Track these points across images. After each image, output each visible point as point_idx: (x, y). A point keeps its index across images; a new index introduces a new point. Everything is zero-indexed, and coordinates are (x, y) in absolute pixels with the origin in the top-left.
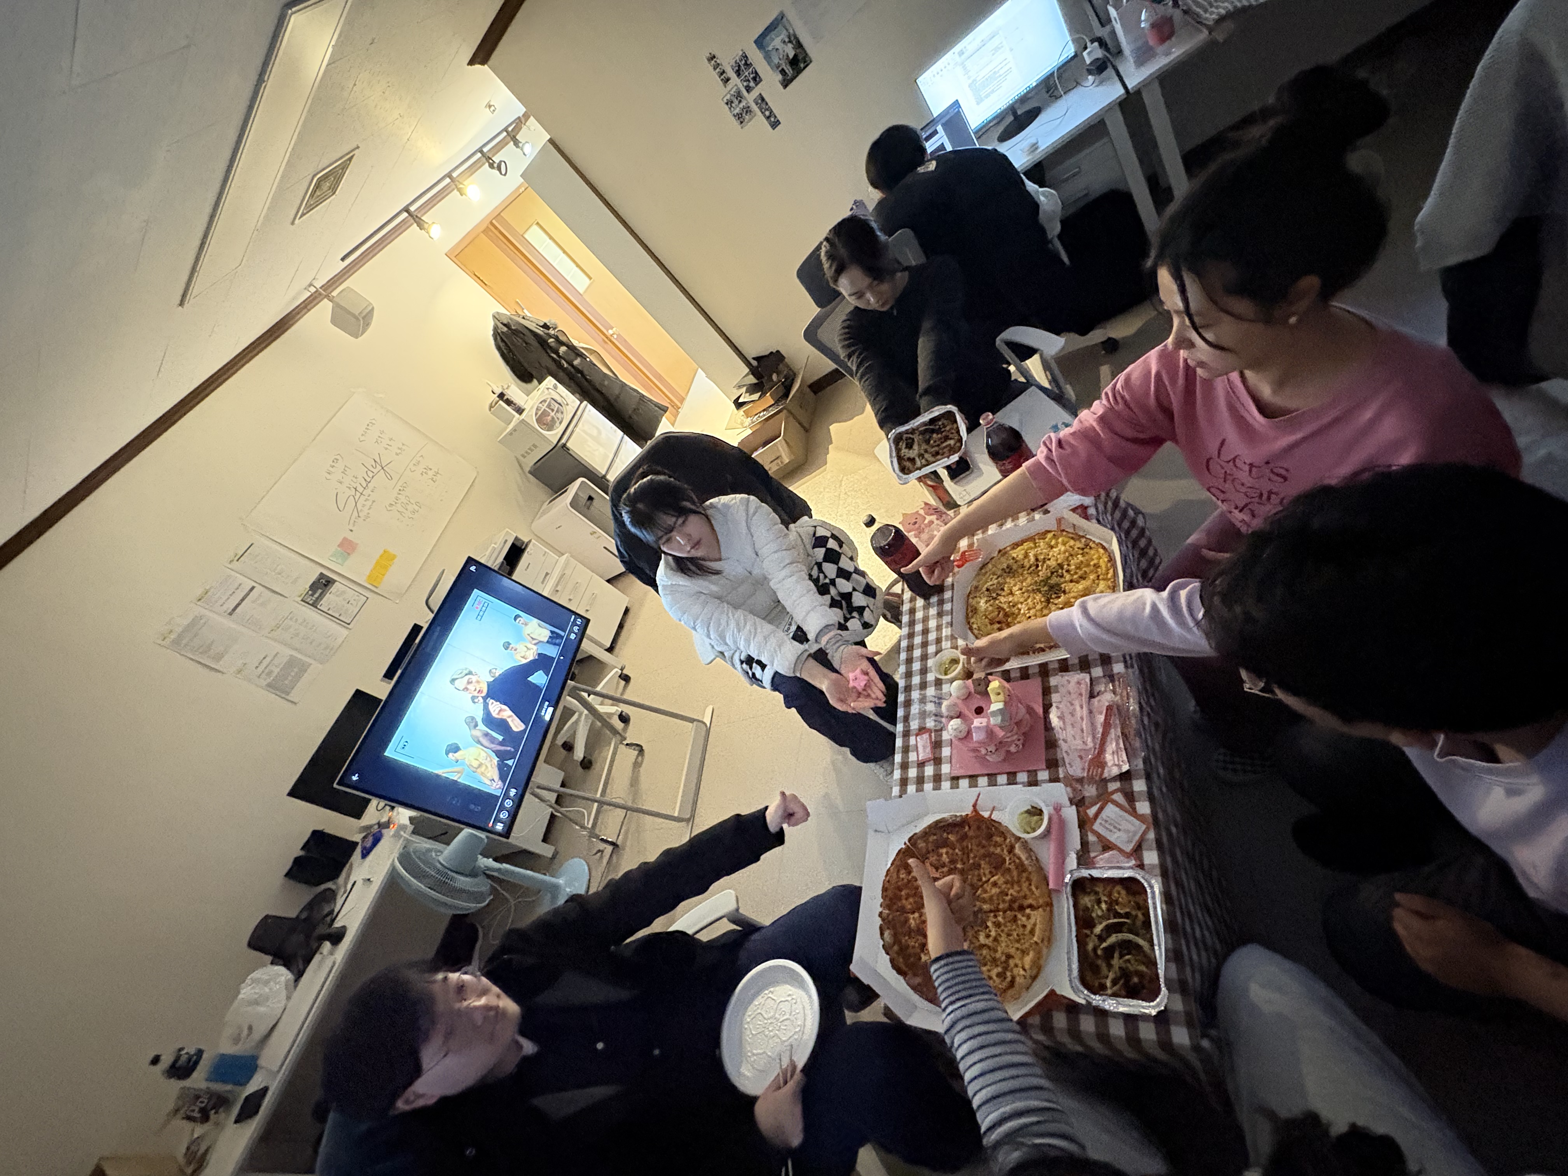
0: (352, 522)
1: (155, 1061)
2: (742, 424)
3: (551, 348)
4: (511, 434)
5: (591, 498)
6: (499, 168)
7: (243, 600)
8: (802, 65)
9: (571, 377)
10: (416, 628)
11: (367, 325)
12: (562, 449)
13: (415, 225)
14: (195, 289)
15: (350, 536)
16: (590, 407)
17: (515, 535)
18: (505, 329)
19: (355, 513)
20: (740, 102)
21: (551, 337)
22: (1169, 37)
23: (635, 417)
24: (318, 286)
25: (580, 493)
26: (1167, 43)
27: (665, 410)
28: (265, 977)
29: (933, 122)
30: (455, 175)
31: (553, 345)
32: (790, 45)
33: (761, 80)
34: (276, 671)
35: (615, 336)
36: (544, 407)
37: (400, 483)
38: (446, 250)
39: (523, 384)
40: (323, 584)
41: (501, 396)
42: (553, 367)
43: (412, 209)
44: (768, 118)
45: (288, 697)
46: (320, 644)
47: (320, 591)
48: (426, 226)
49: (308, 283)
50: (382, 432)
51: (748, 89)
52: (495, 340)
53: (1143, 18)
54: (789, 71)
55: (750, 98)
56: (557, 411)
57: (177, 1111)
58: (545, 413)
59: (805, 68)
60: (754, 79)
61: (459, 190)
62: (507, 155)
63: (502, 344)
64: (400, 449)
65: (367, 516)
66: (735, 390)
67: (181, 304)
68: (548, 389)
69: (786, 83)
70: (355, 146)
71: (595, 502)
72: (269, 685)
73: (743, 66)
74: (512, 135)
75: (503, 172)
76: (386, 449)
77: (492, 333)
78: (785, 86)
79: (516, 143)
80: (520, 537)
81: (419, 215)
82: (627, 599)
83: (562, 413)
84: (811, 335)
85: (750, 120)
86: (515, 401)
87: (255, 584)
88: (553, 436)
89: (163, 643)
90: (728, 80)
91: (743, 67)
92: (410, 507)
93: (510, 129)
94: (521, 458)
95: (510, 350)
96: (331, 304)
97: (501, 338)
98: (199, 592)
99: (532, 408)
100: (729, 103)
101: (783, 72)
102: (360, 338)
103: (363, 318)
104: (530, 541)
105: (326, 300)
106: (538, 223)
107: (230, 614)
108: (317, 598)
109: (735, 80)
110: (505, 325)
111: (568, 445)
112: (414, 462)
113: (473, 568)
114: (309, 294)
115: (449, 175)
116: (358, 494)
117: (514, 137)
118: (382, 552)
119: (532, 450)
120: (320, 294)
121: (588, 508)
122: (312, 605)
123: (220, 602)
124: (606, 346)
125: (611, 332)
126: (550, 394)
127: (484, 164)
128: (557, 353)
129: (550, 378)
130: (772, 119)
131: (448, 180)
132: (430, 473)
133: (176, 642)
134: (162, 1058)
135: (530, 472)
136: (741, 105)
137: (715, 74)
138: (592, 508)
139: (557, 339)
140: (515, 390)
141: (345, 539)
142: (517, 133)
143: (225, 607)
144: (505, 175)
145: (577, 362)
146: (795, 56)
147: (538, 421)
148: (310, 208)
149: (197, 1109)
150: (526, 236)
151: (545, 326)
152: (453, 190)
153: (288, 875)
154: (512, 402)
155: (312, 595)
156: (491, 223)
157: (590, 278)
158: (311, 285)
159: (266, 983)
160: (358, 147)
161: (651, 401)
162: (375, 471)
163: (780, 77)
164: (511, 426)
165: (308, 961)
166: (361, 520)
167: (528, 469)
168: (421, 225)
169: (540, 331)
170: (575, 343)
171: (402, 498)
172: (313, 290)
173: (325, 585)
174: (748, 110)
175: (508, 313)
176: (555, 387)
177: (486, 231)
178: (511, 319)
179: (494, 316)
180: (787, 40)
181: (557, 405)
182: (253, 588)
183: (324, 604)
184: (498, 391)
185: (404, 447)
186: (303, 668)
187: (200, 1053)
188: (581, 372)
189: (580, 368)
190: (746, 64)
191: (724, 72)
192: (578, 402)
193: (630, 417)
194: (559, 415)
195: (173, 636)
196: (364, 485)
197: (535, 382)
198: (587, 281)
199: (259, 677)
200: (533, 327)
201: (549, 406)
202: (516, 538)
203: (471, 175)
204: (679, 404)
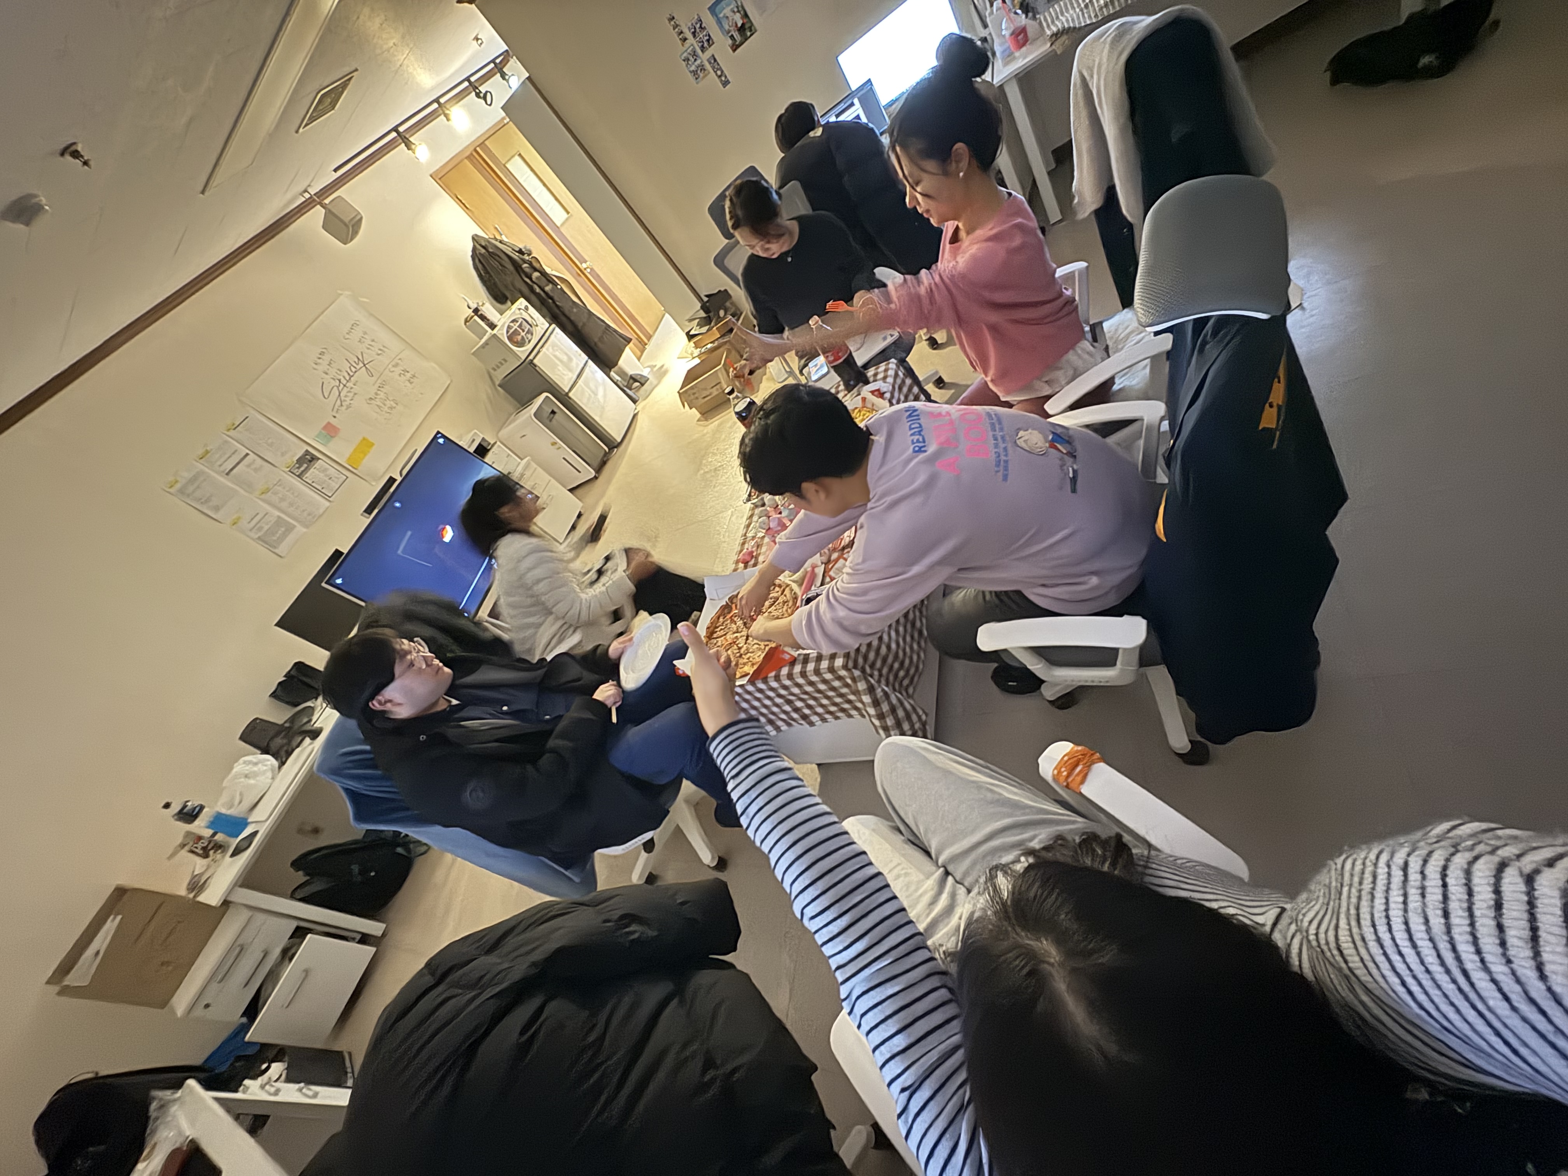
0: (335, 410)
1: (167, 806)
2: (692, 354)
3: (524, 272)
4: (483, 347)
5: (553, 412)
6: (485, 98)
7: (238, 464)
8: (749, 34)
9: (543, 302)
10: (392, 480)
11: (355, 233)
12: (529, 365)
13: (403, 145)
14: (216, 180)
15: (334, 422)
16: (558, 330)
17: (482, 436)
18: (483, 251)
19: (339, 402)
20: (695, 60)
21: (525, 261)
22: (1024, 45)
23: (600, 344)
24: (312, 193)
25: (544, 406)
26: (1024, 49)
27: (629, 341)
28: (255, 760)
29: (852, 95)
30: (442, 100)
31: (527, 270)
32: (738, 14)
33: (713, 43)
34: (266, 527)
35: (589, 270)
36: (515, 326)
37: (379, 381)
38: (431, 172)
39: (498, 305)
40: (308, 459)
41: (476, 311)
42: (525, 290)
43: (401, 129)
44: (720, 77)
45: (276, 551)
46: (304, 511)
47: (305, 465)
48: (413, 147)
49: (303, 189)
50: (365, 333)
51: (703, 49)
52: (473, 259)
53: (1003, 27)
54: (738, 37)
55: (705, 57)
56: (528, 332)
57: (183, 846)
58: (516, 332)
59: (751, 35)
60: (708, 41)
61: (446, 116)
62: (494, 85)
63: (480, 266)
64: (380, 350)
65: (348, 407)
66: (687, 323)
67: (203, 192)
68: (520, 309)
69: (735, 47)
70: (353, 68)
71: (556, 416)
72: (259, 538)
73: (698, 28)
74: (499, 67)
75: (489, 102)
76: (368, 349)
77: (471, 254)
78: (734, 51)
79: (503, 76)
80: (487, 438)
81: (407, 136)
82: (580, 504)
83: (532, 334)
84: (720, 261)
85: (704, 77)
86: (488, 317)
87: (248, 451)
88: (522, 352)
89: (171, 490)
90: (685, 39)
91: (698, 30)
92: (388, 403)
93: (498, 61)
94: (492, 371)
95: (487, 272)
96: (324, 211)
97: (480, 261)
98: (201, 452)
99: (503, 326)
100: (687, 60)
101: (732, 37)
102: (348, 245)
103: (353, 226)
104: (495, 443)
105: (318, 207)
106: (520, 155)
107: (227, 474)
108: (303, 472)
109: (691, 39)
110: (483, 247)
111: (535, 361)
112: (393, 363)
113: (441, 441)
114: (304, 199)
115: (437, 100)
116: (342, 386)
117: (501, 69)
118: (361, 438)
119: (502, 364)
120: (314, 200)
121: (551, 421)
122: (298, 476)
123: (219, 463)
124: (579, 278)
125: (584, 265)
126: (521, 314)
127: (471, 93)
128: (531, 279)
129: (522, 300)
130: (723, 78)
131: (435, 105)
132: (408, 375)
133: (182, 491)
134: (172, 805)
135: (500, 386)
136: (696, 63)
137: (674, 33)
138: (554, 420)
139: (530, 264)
140: (489, 310)
141: (329, 423)
142: (504, 66)
143: (222, 469)
144: (490, 105)
145: (548, 288)
146: (743, 24)
147: (510, 338)
148: (312, 119)
149: (200, 848)
150: (508, 166)
151: (521, 252)
152: (440, 115)
153: (274, 695)
154: (485, 318)
155: (298, 468)
156: (475, 150)
157: (568, 213)
158: (306, 191)
159: (256, 764)
160: (356, 70)
161: (615, 331)
162: (358, 367)
163: (730, 42)
164: (483, 340)
165: (289, 754)
166: (344, 408)
167: (497, 383)
168: (408, 146)
169: (516, 256)
170: (548, 270)
171: (382, 395)
172: (307, 196)
173: (310, 461)
174: (702, 68)
175: (487, 237)
176: (526, 308)
177: (470, 158)
178: (489, 242)
179: (473, 238)
180: (736, 10)
181: (528, 327)
182: (247, 454)
183: (308, 476)
184: (474, 306)
185: (385, 349)
186: (290, 528)
187: (202, 808)
188: (551, 298)
189: (551, 294)
190: (701, 27)
191: (682, 32)
192: (548, 325)
193: (596, 344)
194: (529, 336)
195: (178, 486)
196: (348, 378)
197: (509, 303)
198: (565, 215)
199: (251, 530)
200: (508, 251)
201: (520, 326)
202: (483, 439)
203: (457, 103)
204: (646, 341)
